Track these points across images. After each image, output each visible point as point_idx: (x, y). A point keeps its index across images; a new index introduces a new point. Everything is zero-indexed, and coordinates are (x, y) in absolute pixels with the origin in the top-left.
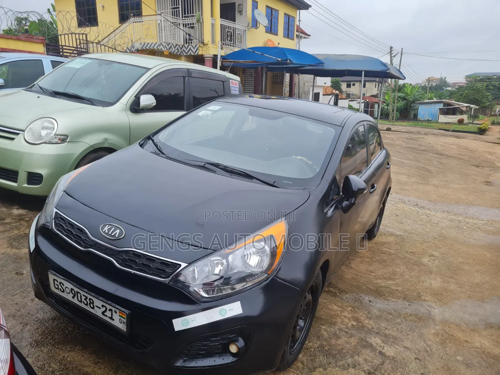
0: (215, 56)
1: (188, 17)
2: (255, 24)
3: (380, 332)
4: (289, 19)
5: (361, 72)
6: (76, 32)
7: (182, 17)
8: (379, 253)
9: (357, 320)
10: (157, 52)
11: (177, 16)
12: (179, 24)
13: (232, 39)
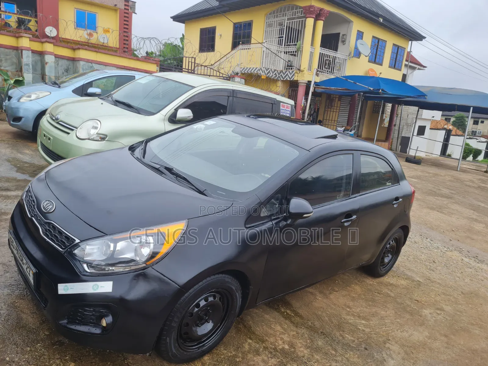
0: (310, 82)
1: (290, 46)
2: (358, 54)
3: (308, 362)
4: (397, 50)
5: (469, 107)
7: (285, 46)
8: (375, 292)
9: (292, 345)
10: (254, 75)
11: (280, 45)
12: (281, 51)
13: (330, 66)
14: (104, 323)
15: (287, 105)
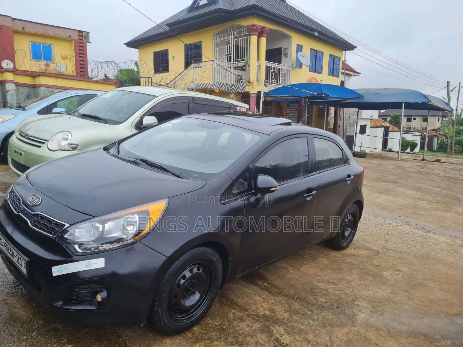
0: (259, 93)
1: (238, 61)
2: (300, 65)
3: (288, 323)
4: (334, 60)
5: (401, 104)
6: (143, 76)
7: (233, 62)
8: (340, 262)
9: (272, 311)
10: (208, 91)
11: (229, 61)
12: (231, 67)
13: (276, 78)
14: (99, 298)
15: (242, 108)
